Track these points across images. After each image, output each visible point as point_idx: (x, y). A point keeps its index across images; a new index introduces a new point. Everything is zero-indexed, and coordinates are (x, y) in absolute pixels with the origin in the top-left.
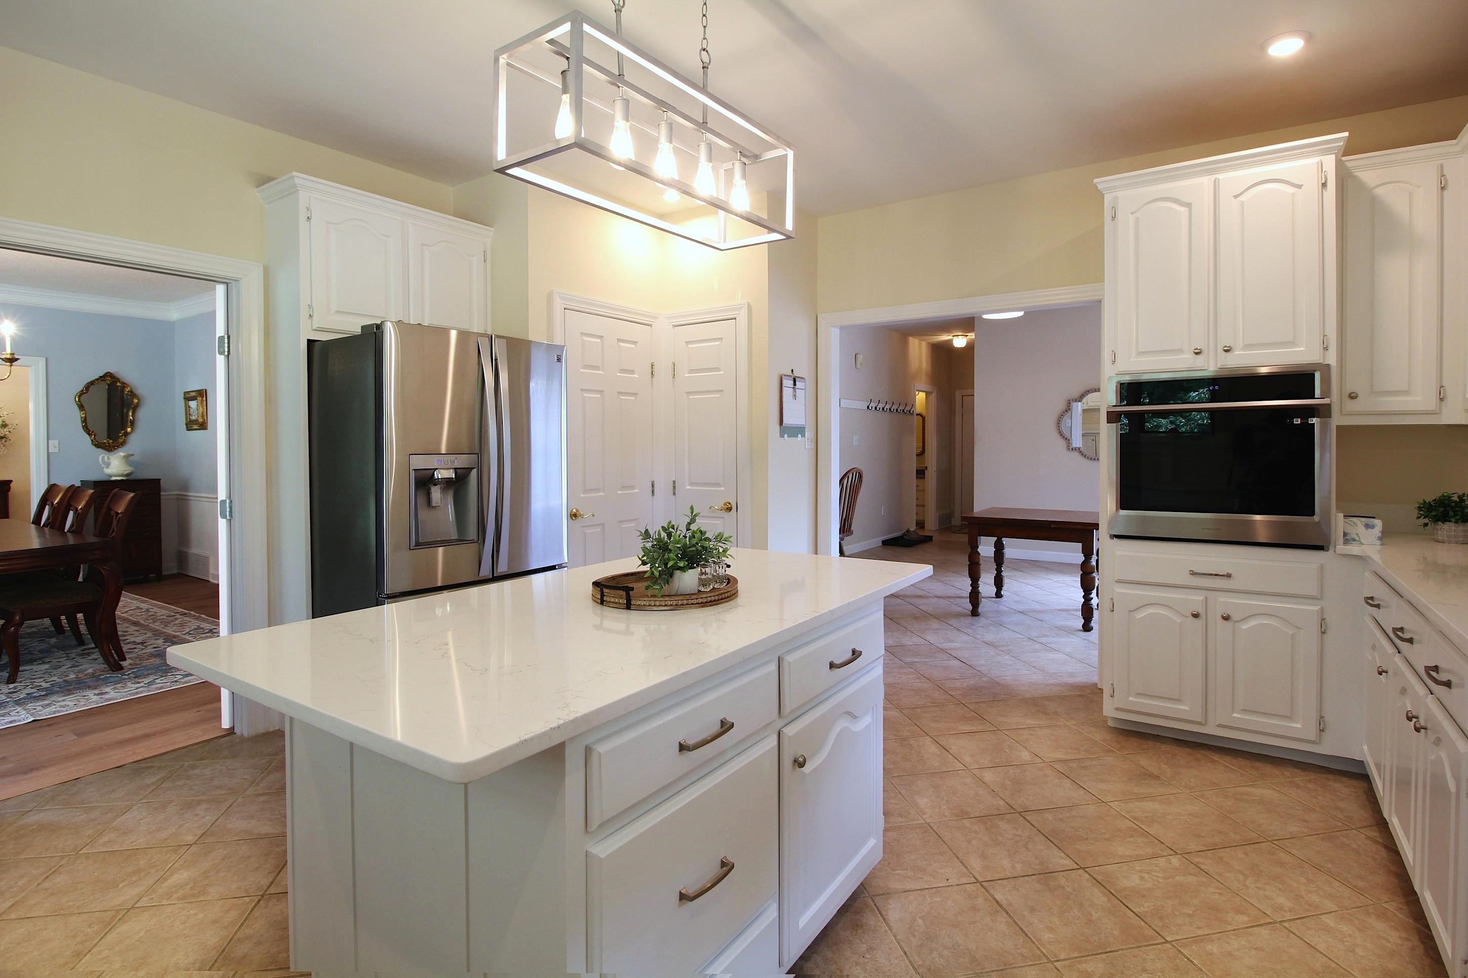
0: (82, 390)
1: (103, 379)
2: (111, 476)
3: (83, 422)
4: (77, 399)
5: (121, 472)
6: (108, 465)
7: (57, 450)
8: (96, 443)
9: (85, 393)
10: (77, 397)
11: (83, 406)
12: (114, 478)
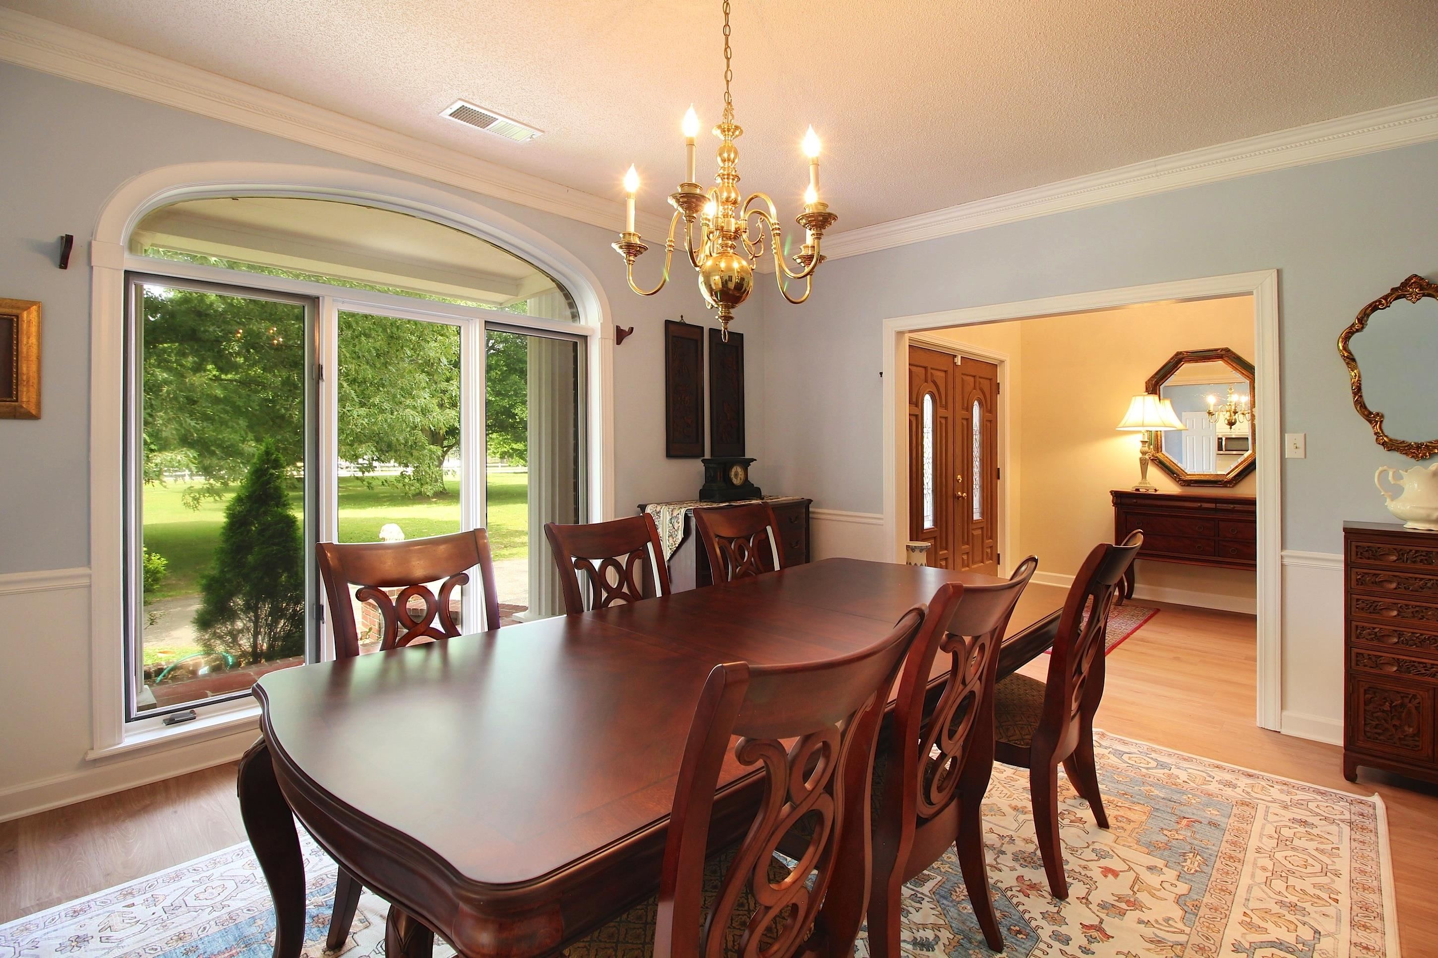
0: (1353, 325)
1: (1400, 292)
2: (1406, 520)
3: (1355, 394)
4: (1340, 345)
5: (1422, 513)
6: (1397, 492)
7: (1300, 454)
8: (1385, 439)
9: (1357, 331)
10: (1340, 340)
11: (1354, 360)
12: (1410, 526)
